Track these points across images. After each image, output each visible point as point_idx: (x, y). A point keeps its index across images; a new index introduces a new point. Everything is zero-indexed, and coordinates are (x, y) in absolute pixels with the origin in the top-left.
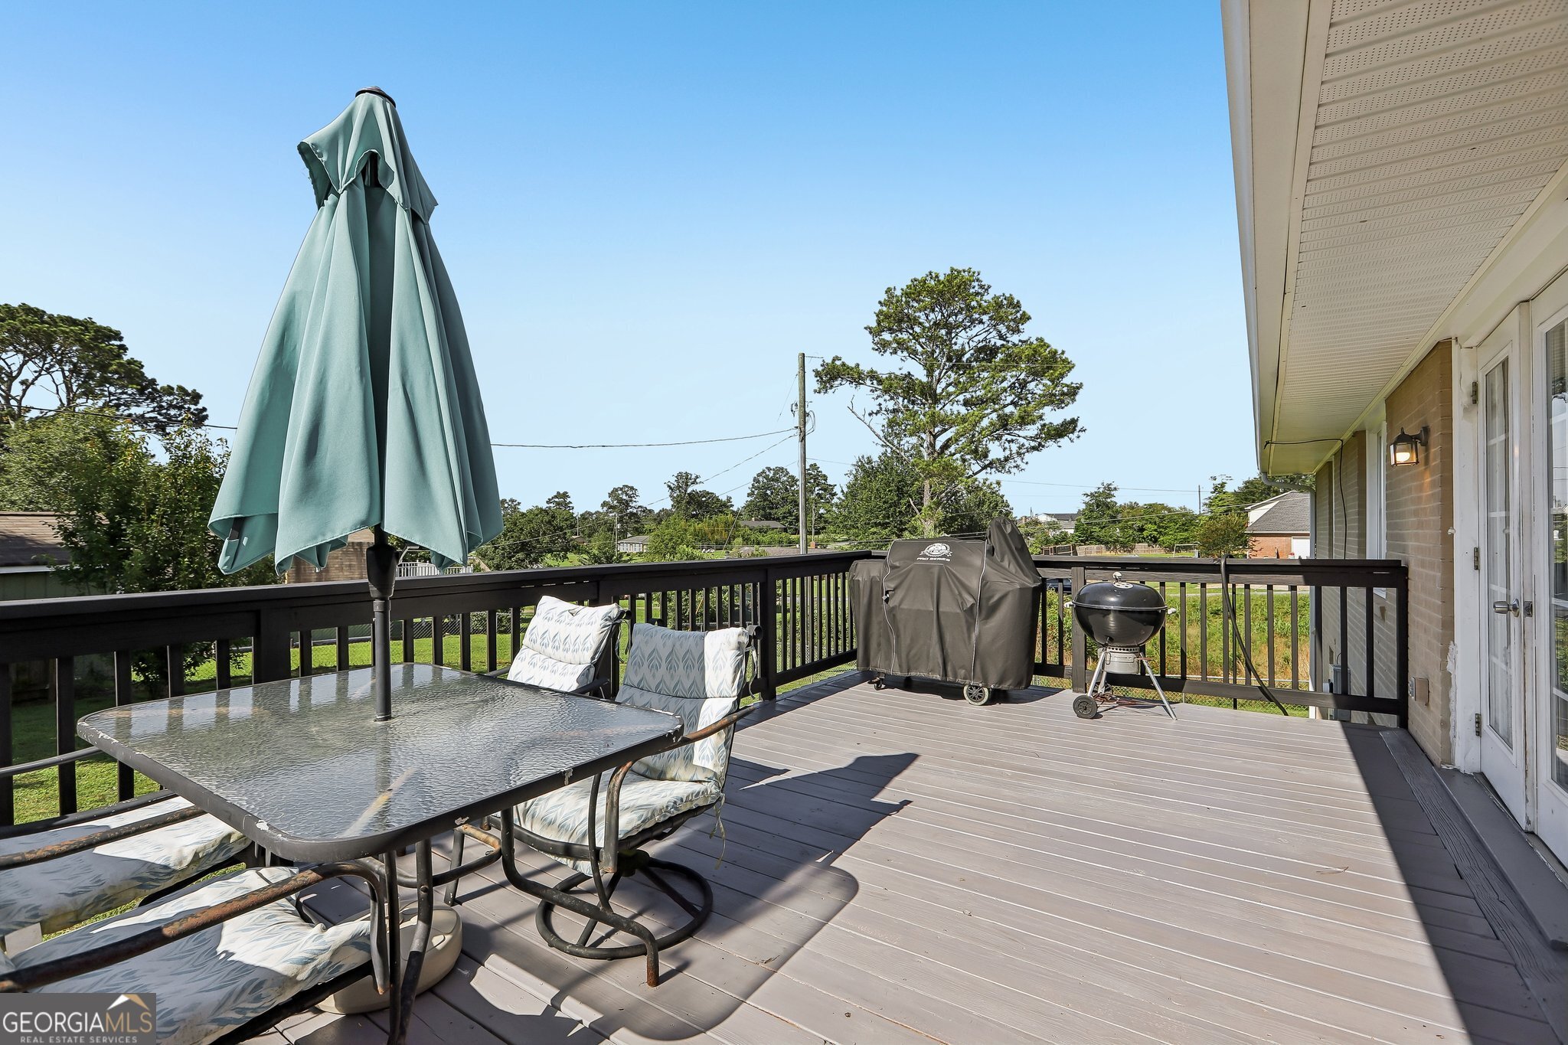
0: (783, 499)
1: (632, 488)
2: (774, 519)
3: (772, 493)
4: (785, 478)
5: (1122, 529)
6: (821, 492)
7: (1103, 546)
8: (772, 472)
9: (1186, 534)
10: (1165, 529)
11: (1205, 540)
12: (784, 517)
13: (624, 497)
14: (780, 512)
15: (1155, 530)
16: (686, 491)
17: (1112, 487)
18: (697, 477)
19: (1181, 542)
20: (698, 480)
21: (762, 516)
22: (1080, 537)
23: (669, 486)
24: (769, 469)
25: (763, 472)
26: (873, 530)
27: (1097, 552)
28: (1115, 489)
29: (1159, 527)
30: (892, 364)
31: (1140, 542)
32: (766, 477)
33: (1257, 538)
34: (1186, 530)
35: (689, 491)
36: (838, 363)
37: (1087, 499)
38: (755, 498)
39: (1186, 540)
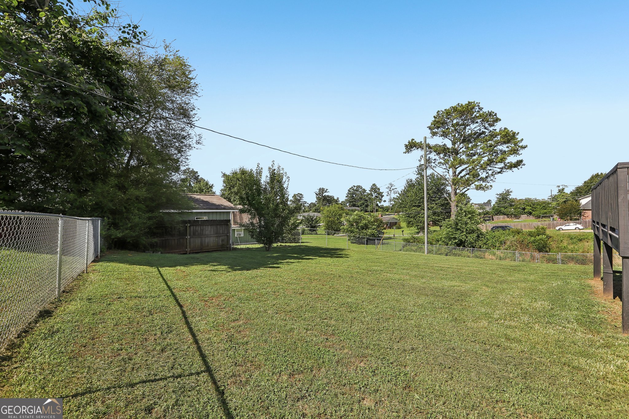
0: (360, 198)
1: (301, 194)
2: (356, 206)
3: (356, 196)
4: (361, 190)
5: (515, 209)
6: (377, 195)
7: (506, 216)
8: (355, 187)
9: (545, 211)
10: (535, 208)
11: (561, 212)
12: (361, 206)
13: (298, 198)
14: (359, 204)
15: (531, 209)
16: (323, 195)
17: (510, 191)
18: (327, 190)
19: (543, 214)
20: (327, 191)
21: (352, 205)
22: (495, 212)
23: (316, 193)
24: (354, 186)
25: (352, 187)
26: (414, 208)
27: (503, 219)
28: (511, 192)
29: (533, 208)
30: (438, 141)
31: (523, 214)
32: (353, 190)
33: (586, 211)
34: (545, 209)
35: (324, 195)
36: (413, 141)
37: (498, 196)
38: (349, 198)
39: (545, 213)
